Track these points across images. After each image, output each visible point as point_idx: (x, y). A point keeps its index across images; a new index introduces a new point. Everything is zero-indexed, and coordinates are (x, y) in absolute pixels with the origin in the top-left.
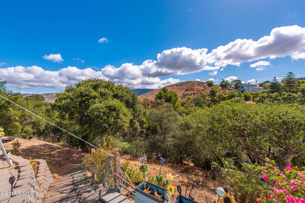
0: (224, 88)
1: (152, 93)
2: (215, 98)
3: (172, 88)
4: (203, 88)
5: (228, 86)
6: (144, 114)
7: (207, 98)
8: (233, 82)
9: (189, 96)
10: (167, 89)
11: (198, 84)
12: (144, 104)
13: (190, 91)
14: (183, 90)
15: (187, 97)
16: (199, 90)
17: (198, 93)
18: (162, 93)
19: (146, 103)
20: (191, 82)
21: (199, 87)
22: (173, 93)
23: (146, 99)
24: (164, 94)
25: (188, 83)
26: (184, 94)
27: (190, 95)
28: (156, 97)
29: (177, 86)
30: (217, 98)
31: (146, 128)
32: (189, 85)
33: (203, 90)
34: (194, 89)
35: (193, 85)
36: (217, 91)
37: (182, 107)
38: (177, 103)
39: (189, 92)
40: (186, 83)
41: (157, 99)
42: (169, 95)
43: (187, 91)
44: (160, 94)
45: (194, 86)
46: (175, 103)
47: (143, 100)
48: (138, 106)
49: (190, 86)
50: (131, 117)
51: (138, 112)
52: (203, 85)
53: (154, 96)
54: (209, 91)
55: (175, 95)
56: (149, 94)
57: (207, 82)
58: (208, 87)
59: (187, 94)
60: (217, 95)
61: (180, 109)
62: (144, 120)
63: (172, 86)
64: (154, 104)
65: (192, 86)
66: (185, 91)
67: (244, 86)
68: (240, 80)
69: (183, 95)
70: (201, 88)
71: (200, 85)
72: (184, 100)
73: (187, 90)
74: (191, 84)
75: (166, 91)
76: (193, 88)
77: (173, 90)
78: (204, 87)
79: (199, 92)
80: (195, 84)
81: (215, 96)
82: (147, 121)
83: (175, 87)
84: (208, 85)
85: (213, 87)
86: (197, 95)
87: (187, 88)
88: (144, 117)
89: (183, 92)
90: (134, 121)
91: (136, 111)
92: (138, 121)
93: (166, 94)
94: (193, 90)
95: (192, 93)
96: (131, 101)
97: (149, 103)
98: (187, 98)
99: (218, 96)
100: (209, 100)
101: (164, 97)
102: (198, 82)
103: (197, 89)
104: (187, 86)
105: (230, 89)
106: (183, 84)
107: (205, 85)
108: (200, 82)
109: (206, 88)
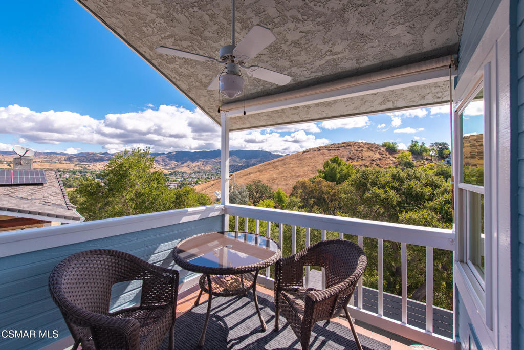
0: (419, 157)
1: (283, 162)
3: (321, 154)
4: (379, 156)
5: (424, 154)
8: (433, 146)
11: (369, 148)
13: (357, 161)
16: (373, 158)
20: (354, 143)
21: (371, 154)
25: (349, 145)
29: (330, 150)
32: (352, 149)
33: (380, 159)
34: (364, 158)
35: (359, 150)
39: (355, 163)
40: (344, 145)
43: (350, 161)
45: (362, 151)
49: (355, 152)
52: (379, 151)
56: (277, 164)
57: (384, 145)
58: (387, 154)
63: (320, 150)
65: (357, 151)
66: (348, 160)
68: (445, 144)
70: (376, 156)
71: (372, 151)
73: (350, 158)
74: (356, 148)
76: (360, 154)
78: (380, 154)
79: (374, 163)
80: (363, 148)
83: (326, 151)
84: (387, 151)
85: (400, 155)
87: (350, 156)
94: (362, 160)
95: (361, 164)
102: (368, 144)
103: (370, 157)
104: (349, 150)
105: (430, 160)
106: (341, 147)
107: (382, 150)
108: (372, 144)
109: (384, 155)
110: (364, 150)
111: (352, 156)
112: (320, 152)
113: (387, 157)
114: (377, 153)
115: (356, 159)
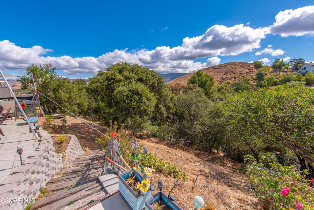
0: (278, 70)
1: (185, 78)
2: (263, 82)
3: (209, 71)
4: (247, 71)
5: (283, 67)
6: (171, 99)
7: (252, 82)
8: (292, 62)
9: (229, 81)
10: (202, 73)
11: (242, 66)
12: (175, 89)
13: (230, 74)
14: (222, 74)
15: (226, 81)
16: (242, 72)
17: (240, 77)
18: (196, 77)
19: (178, 88)
20: (232, 63)
21: (242, 69)
22: (209, 77)
23: (177, 84)
24: (198, 78)
25: (228, 65)
26: (222, 77)
27: (230, 79)
28: (189, 82)
29: (215, 69)
30: (265, 82)
31: (172, 113)
32: (230, 67)
33: (247, 73)
34: (236, 72)
35: (235, 67)
36: (266, 74)
37: (218, 93)
38: (213, 88)
39: (229, 76)
40: (225, 65)
41: (189, 83)
42: (203, 80)
43: (226, 75)
44: (194, 78)
46: (210, 89)
47: (175, 84)
48: (164, 90)
49: (231, 69)
50: (155, 102)
51: (164, 97)
52: (248, 67)
53: (187, 80)
54: (255, 74)
55: (211, 79)
56: (182, 79)
57: (254, 63)
58: (254, 69)
59: (226, 78)
60: (265, 78)
61: (216, 95)
62: (171, 105)
63: (209, 69)
64: (186, 90)
65: (233, 68)
66: (224, 74)
67: (308, 67)
68: (303, 59)
69: (221, 79)
70: (245, 71)
71: (244, 67)
72: (222, 85)
73: (226, 73)
74: (233, 66)
75: (201, 75)
76: (234, 70)
77: (209, 74)
78: (249, 69)
79: (242, 75)
80: (238, 66)
81: (263, 80)
82: (174, 107)
83: (212, 70)
84: (254, 67)
85: (261, 69)
86: (239, 79)
87: (227, 71)
88: (171, 103)
89: (222, 76)
90: (160, 106)
91: (162, 96)
92: (164, 106)
93: (200, 78)
94: (234, 74)
95: (232, 76)
96: (156, 85)
97: (181, 88)
98: (225, 83)
99: (267, 80)
100: (254, 85)
101: (198, 81)
102: (242, 63)
103: (240, 71)
104: (227, 68)
105: (286, 71)
106: (222, 66)
107: (251, 66)
108: (245, 63)
109: (251, 70)
110: (238, 67)
111: (228, 71)
112: (209, 70)
113: (253, 71)
114: (247, 69)
115: (230, 73)
